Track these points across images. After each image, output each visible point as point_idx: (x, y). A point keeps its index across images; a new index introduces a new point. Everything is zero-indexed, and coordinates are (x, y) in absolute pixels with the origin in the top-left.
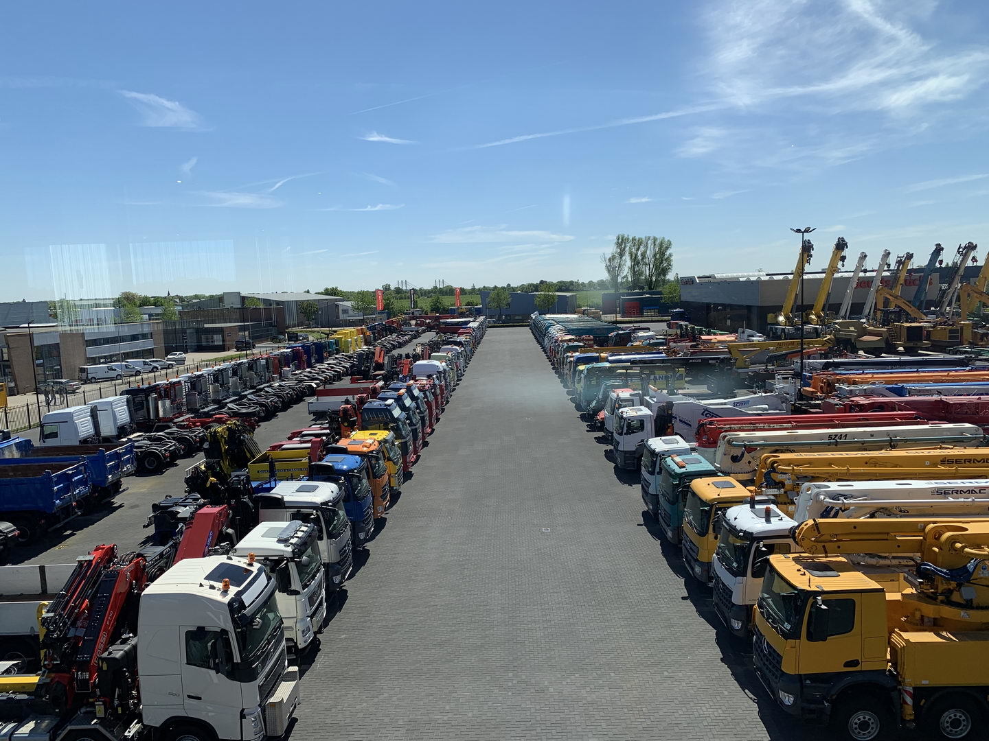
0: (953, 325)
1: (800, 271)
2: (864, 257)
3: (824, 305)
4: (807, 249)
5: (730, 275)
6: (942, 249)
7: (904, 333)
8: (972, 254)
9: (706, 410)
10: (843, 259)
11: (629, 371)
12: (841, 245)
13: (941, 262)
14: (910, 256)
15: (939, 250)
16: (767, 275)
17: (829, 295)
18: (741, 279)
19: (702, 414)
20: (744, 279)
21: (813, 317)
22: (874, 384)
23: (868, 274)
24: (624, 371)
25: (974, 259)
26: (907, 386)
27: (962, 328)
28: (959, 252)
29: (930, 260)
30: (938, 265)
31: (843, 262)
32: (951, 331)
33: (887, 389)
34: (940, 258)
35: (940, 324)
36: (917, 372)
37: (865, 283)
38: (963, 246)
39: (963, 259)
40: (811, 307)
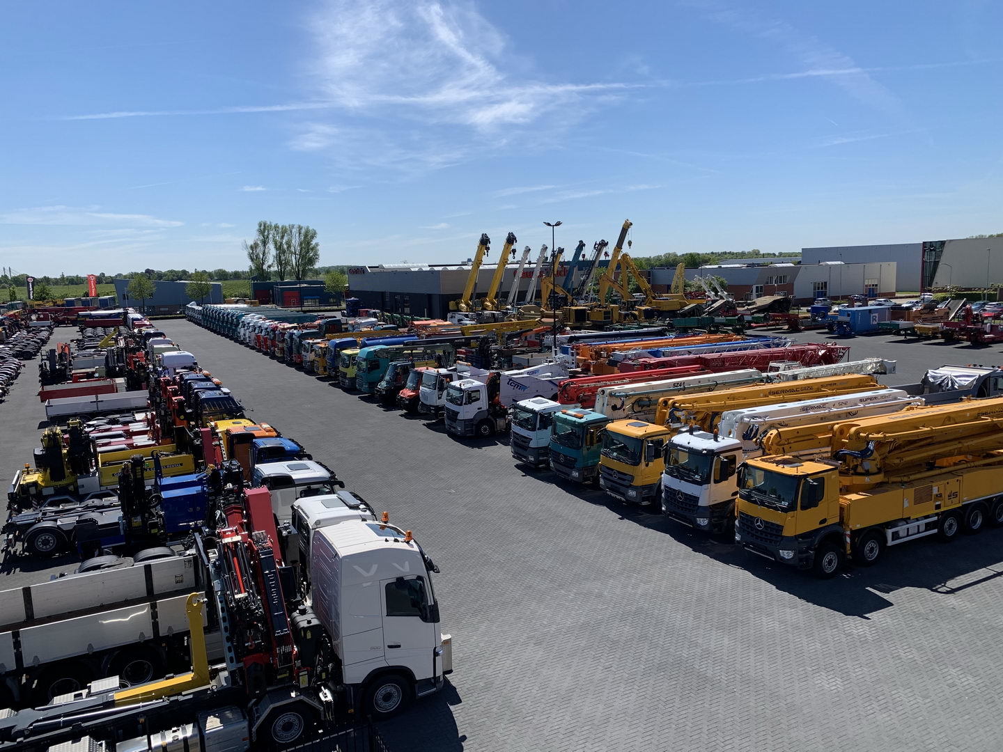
0: (606, 308)
1: (478, 262)
2: (528, 250)
3: (497, 293)
4: (485, 241)
5: (402, 265)
6: (584, 245)
7: (573, 317)
8: (605, 250)
9: (510, 380)
10: (514, 251)
11: (414, 351)
12: (511, 239)
13: (584, 256)
14: (561, 251)
15: (581, 245)
16: (429, 266)
17: (501, 283)
18: (412, 270)
19: (508, 384)
20: (417, 269)
21: (489, 304)
22: (635, 349)
23: (532, 266)
24: (410, 352)
25: (606, 254)
26: (662, 349)
27: (612, 309)
28: (595, 248)
29: (575, 254)
30: (581, 258)
31: (514, 254)
32: (606, 313)
33: (649, 352)
34: (583, 253)
35: (595, 307)
36: (642, 340)
37: (528, 274)
38: (598, 243)
39: (598, 254)
40: (485, 295)
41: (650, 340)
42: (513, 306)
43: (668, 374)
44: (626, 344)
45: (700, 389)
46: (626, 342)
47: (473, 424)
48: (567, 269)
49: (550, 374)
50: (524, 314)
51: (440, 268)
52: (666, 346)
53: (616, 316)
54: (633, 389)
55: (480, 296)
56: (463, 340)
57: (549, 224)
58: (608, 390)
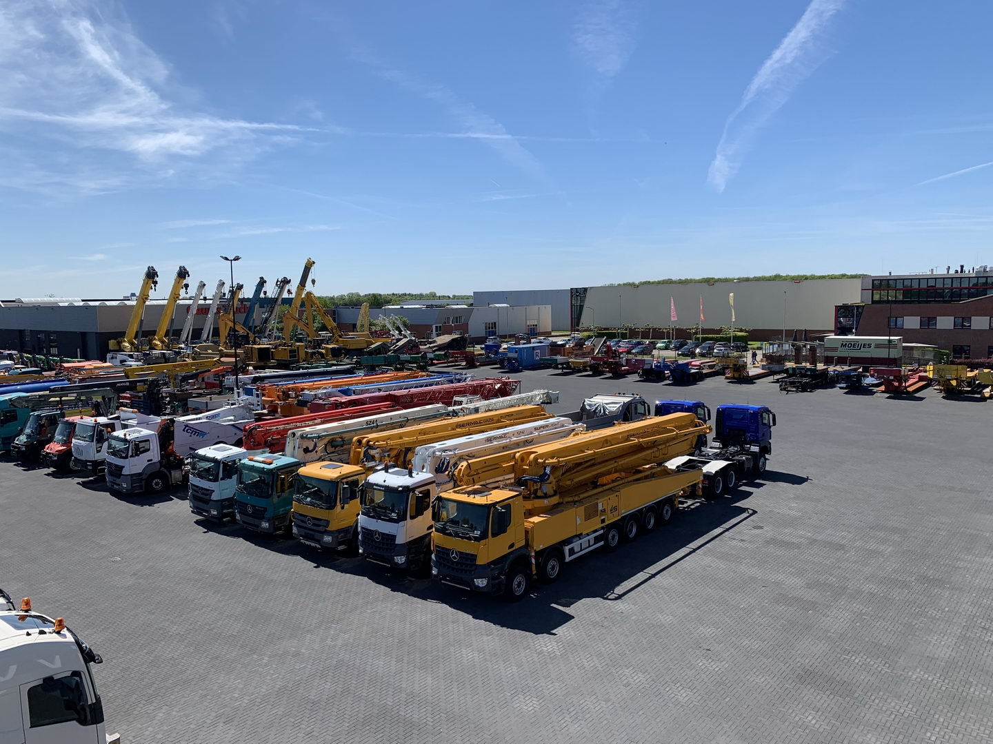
0: (291, 346)
1: (144, 297)
2: (203, 285)
3: (168, 331)
4: (151, 275)
5: (47, 299)
6: (265, 282)
7: (256, 355)
8: (287, 287)
9: (186, 426)
10: (187, 286)
11: (63, 399)
12: (183, 274)
13: (265, 293)
14: (240, 287)
15: (262, 282)
16: (83, 301)
17: (172, 320)
18: (61, 304)
19: (184, 430)
20: (66, 304)
21: (158, 343)
22: (325, 388)
23: (208, 302)
24: (58, 399)
25: (289, 292)
26: (353, 388)
27: (298, 348)
28: (277, 285)
29: (256, 291)
30: (262, 295)
31: (186, 289)
32: (291, 351)
33: (339, 391)
34: (264, 289)
35: (280, 345)
36: (331, 379)
37: (204, 310)
38: (280, 280)
39: (280, 291)
40: (154, 333)
41: (340, 378)
42: (187, 345)
43: (360, 412)
44: (315, 383)
45: (392, 426)
46: (315, 381)
47: (142, 479)
48: (247, 307)
49: (232, 418)
50: (200, 354)
51: (97, 303)
52: (357, 384)
53: (302, 355)
54: (325, 430)
55: (146, 335)
56: (128, 384)
57: (226, 259)
58: (299, 432)
